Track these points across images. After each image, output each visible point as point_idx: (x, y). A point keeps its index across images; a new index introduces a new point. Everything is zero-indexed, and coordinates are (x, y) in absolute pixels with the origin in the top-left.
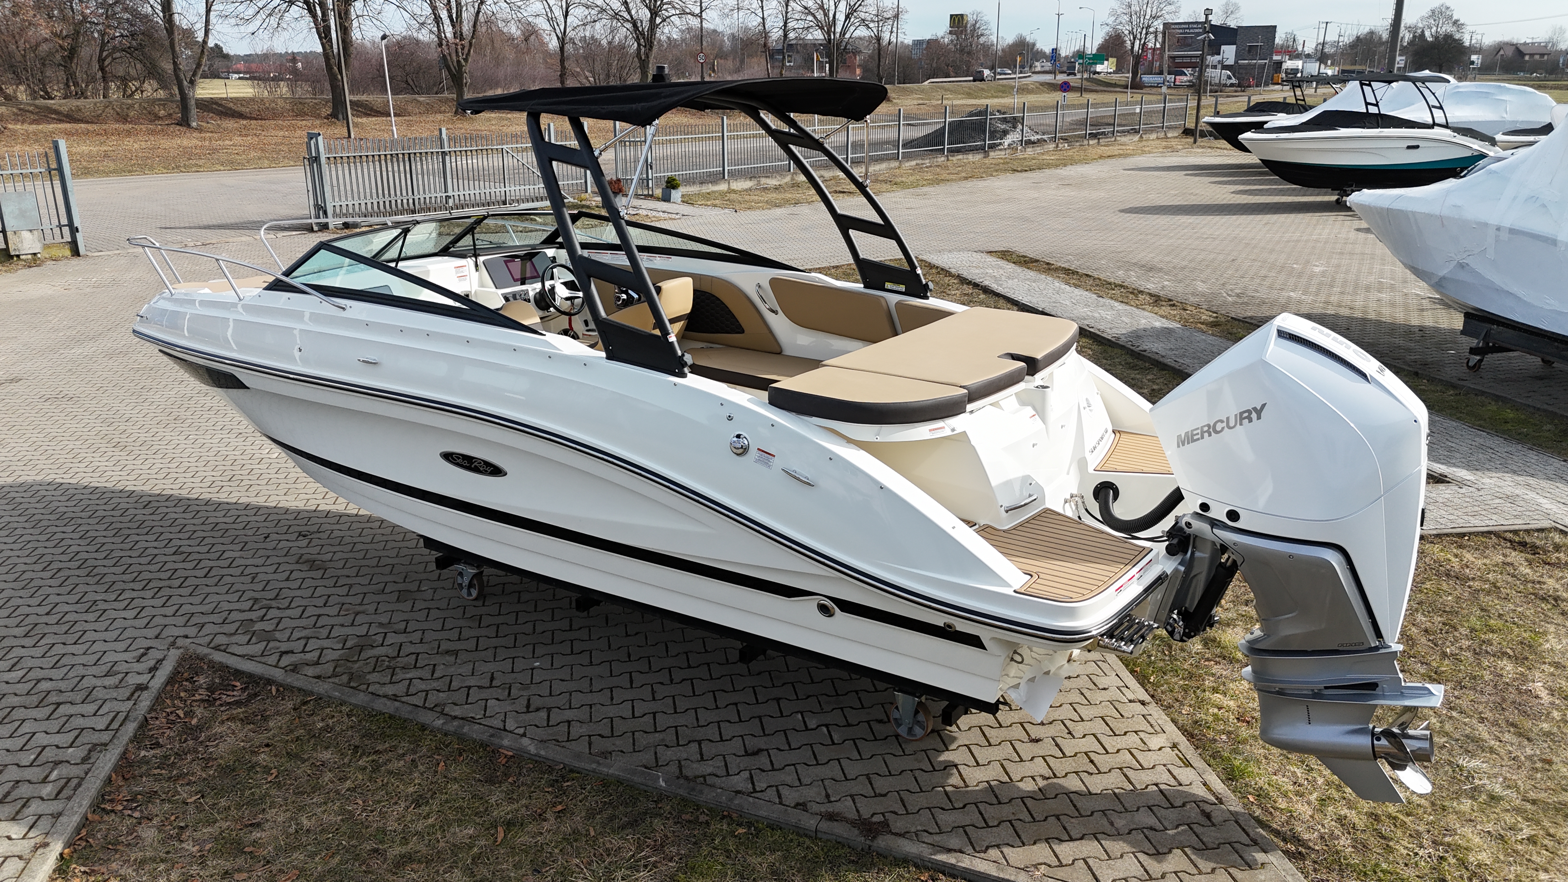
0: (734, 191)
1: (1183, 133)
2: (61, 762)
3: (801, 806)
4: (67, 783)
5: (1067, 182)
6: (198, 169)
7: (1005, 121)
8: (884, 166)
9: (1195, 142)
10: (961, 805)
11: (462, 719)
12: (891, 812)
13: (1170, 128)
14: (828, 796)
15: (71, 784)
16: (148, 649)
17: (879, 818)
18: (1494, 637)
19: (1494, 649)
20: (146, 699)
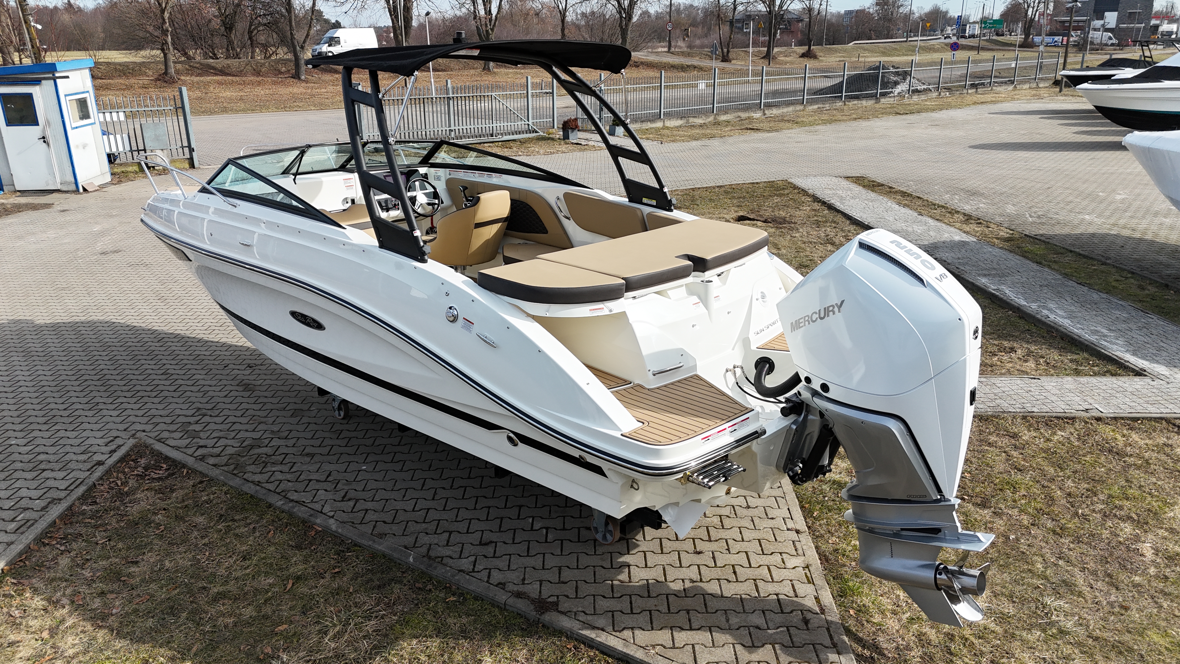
0: (668, 128)
1: (1054, 83)
2: (28, 509)
3: (501, 585)
4: (26, 523)
5: (936, 123)
6: (298, 109)
7: (897, 74)
8: (791, 109)
9: (1060, 91)
10: (619, 596)
11: (296, 502)
12: (565, 595)
13: (1041, 79)
14: (524, 579)
15: (28, 524)
16: (116, 437)
17: (553, 599)
18: (1127, 503)
19: (1122, 513)
20: (100, 471)
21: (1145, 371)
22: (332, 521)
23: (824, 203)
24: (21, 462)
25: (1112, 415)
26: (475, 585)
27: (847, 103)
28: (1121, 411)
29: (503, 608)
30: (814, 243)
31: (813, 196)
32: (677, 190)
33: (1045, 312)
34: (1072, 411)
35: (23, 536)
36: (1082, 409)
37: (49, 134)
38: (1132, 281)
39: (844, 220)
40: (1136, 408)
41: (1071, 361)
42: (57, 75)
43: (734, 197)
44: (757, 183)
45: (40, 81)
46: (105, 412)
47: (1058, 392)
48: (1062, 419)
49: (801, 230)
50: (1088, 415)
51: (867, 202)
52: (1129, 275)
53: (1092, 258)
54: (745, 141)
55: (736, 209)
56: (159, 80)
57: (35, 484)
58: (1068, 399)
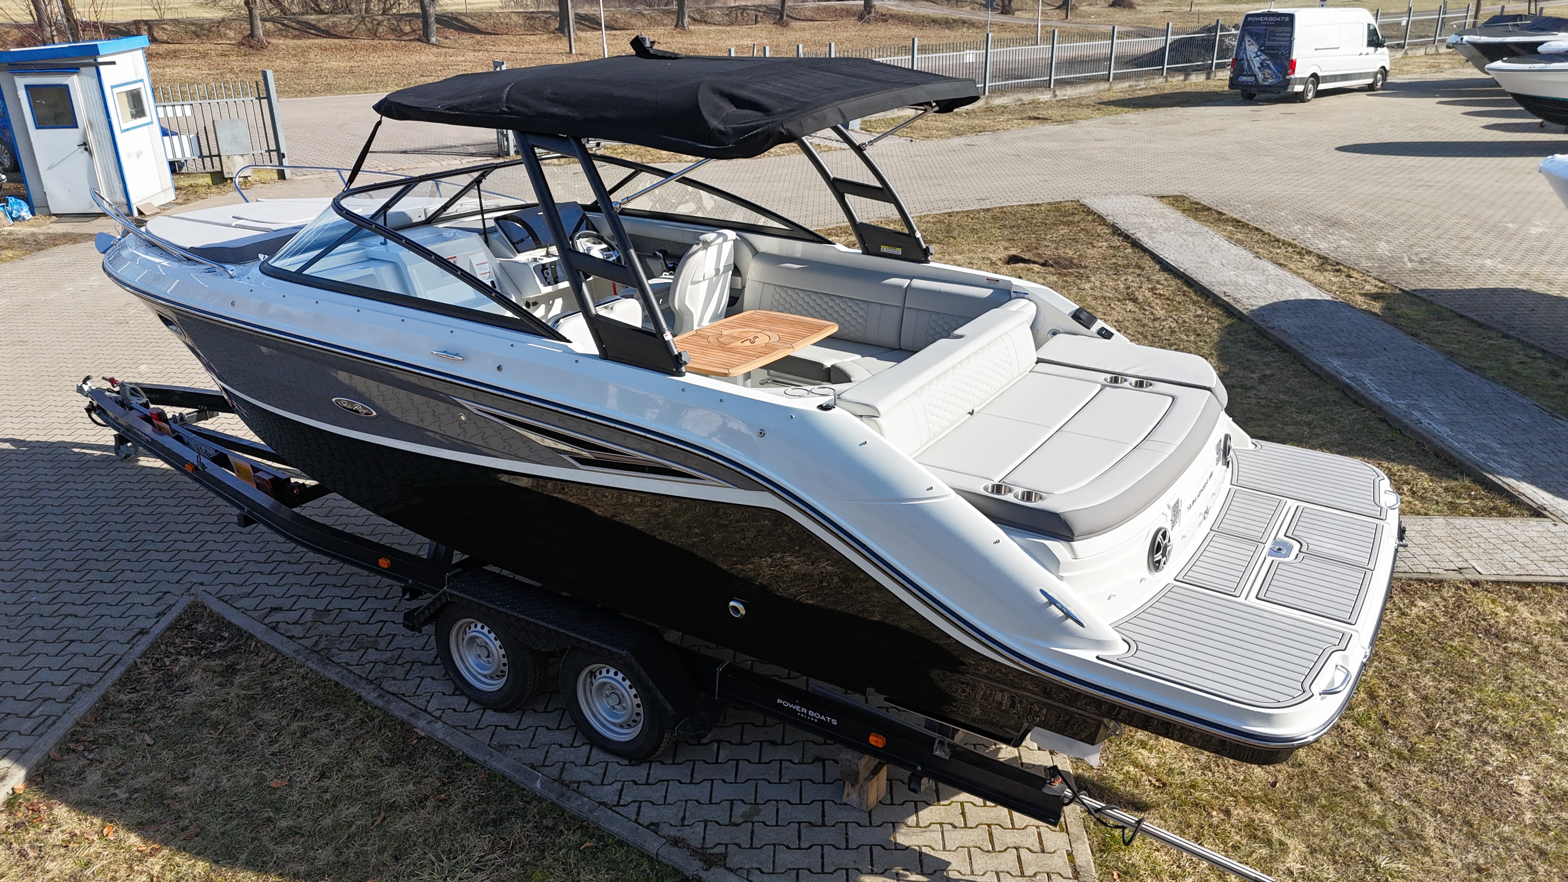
2: (49, 699)
3: (654, 827)
4: (45, 720)
8: (1091, 88)
12: (736, 844)
14: (683, 819)
15: (49, 721)
16: (165, 593)
17: (721, 849)
18: (1502, 713)
19: (1496, 727)
20: (143, 644)
21: (1545, 509)
22: (439, 725)
23: (1127, 237)
24: (43, 628)
25: (1493, 578)
26: (618, 827)
27: (1169, 79)
28: (1507, 572)
29: (653, 860)
30: (1109, 298)
31: (1113, 225)
32: (927, 216)
33: (1417, 414)
34: (1440, 571)
35: (40, 740)
36: (1453, 567)
37: (91, 138)
38: (1542, 363)
39: (1152, 264)
40: (1528, 568)
41: (1446, 490)
42: (100, 60)
43: (1005, 226)
44: (1038, 205)
45: (78, 69)
46: (153, 555)
47: (1423, 541)
48: (1425, 583)
49: (1093, 279)
50: (1461, 577)
51: (1185, 237)
52: (1539, 355)
53: (1489, 328)
54: (1026, 138)
55: (1007, 244)
56: (243, 45)
57: (59, 662)
58: (1436, 551)
